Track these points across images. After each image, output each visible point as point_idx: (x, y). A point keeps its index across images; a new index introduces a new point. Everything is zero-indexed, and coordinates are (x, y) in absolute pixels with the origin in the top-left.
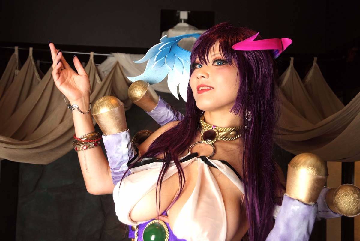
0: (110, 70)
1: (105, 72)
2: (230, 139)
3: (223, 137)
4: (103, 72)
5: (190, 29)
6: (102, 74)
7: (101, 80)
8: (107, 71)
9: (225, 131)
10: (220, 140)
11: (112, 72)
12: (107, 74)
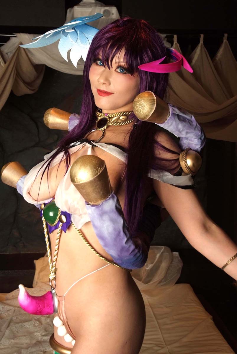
0: (14, 51)
1: (9, 54)
2: (121, 124)
3: (115, 122)
4: (7, 54)
5: (96, 6)
6: (6, 56)
7: (5, 63)
8: (10, 52)
9: (117, 116)
10: (111, 125)
11: (16, 54)
12: (10, 55)
